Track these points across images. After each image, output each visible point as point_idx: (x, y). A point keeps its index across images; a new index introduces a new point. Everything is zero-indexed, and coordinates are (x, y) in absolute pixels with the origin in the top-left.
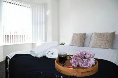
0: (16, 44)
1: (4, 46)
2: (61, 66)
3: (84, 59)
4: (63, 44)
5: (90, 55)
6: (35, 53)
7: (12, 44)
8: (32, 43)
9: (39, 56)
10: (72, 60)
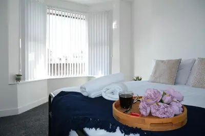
0: (64, 77)
1: (49, 80)
2: (122, 113)
3: (160, 104)
4: (138, 79)
5: (173, 98)
6: (87, 90)
7: (59, 77)
8: (88, 75)
9: (93, 96)
10: (141, 104)
